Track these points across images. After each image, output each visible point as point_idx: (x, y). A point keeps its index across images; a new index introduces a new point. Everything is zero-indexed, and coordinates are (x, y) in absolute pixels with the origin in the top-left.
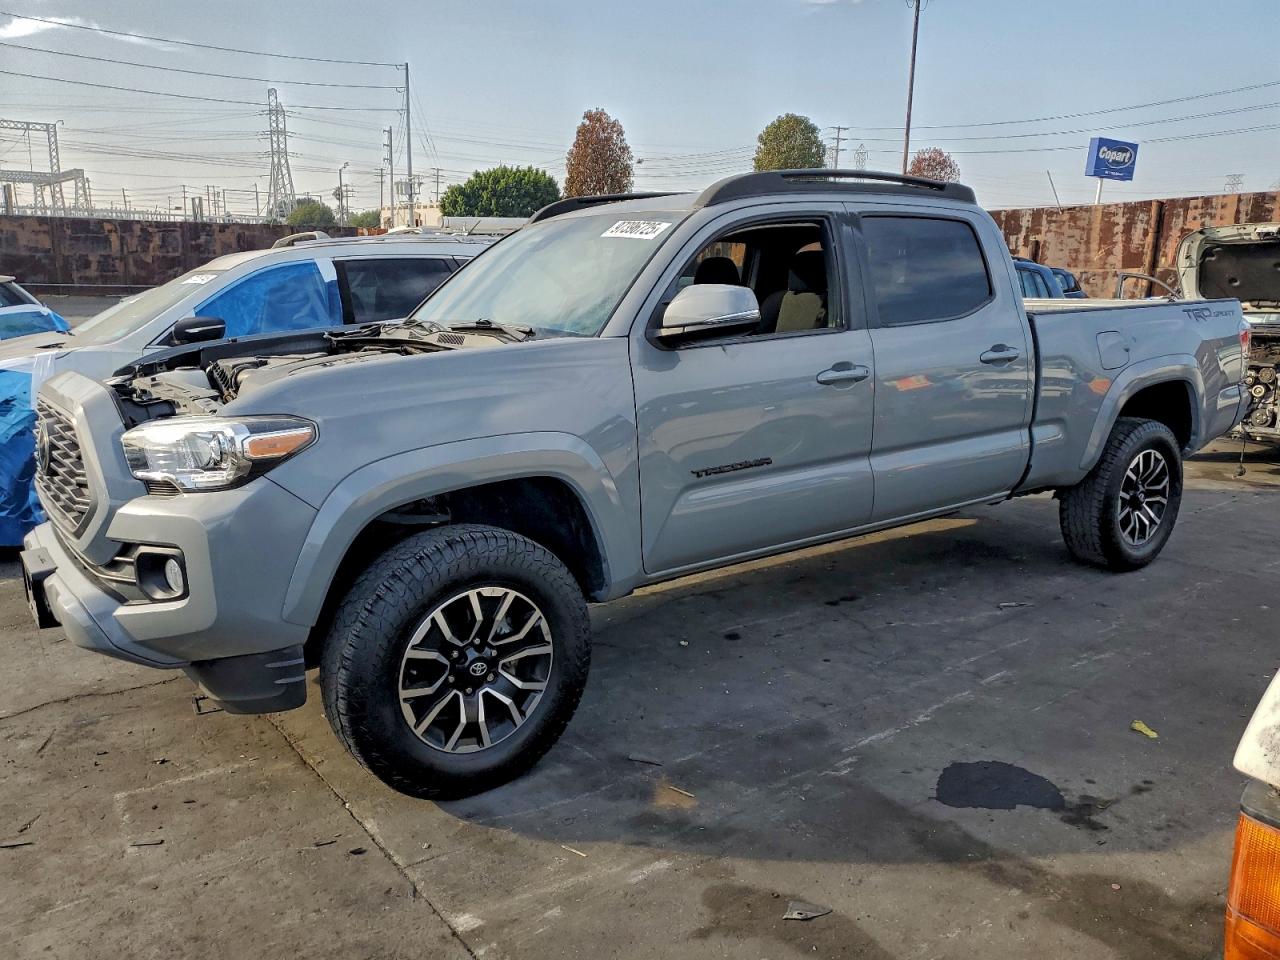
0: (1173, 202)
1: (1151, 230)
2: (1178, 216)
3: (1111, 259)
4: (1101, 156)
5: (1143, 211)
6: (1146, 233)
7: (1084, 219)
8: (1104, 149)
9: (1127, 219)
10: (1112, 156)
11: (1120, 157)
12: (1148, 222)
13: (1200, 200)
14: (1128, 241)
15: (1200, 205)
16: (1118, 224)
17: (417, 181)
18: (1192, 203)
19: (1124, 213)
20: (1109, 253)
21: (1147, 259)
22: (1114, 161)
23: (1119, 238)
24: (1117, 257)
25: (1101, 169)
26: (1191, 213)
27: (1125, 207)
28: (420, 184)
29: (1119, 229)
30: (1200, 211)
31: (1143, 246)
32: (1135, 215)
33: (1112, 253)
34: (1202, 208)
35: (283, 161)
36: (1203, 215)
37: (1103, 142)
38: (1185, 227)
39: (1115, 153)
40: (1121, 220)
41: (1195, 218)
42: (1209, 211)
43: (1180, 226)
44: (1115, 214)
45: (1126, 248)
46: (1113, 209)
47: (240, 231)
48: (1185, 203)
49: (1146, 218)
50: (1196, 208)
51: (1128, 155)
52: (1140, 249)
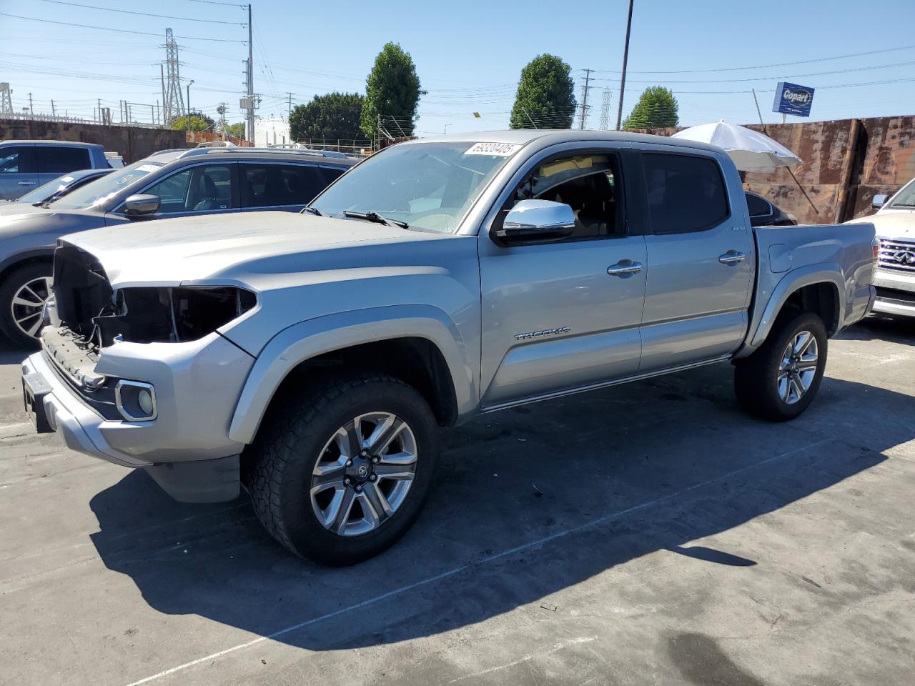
0: (873, 122)
1: (849, 147)
2: (877, 135)
3: (809, 175)
4: (785, 96)
5: (842, 130)
6: (844, 151)
7: (785, 137)
8: (788, 91)
9: (826, 137)
10: (794, 97)
11: (800, 98)
12: (846, 141)
13: (900, 120)
14: (826, 158)
15: (899, 124)
16: (817, 142)
17: (256, 98)
18: (892, 123)
19: (823, 131)
20: (807, 169)
21: (844, 177)
22: (795, 101)
23: (818, 155)
24: (815, 173)
25: (784, 107)
26: (890, 133)
27: (824, 125)
28: (259, 101)
29: (818, 146)
30: (899, 130)
31: (841, 163)
32: (834, 133)
33: (810, 170)
34: (902, 127)
35: (176, 84)
36: (902, 135)
37: (787, 86)
38: (884, 146)
39: (795, 95)
40: (820, 137)
41: (894, 137)
42: (908, 130)
43: (879, 145)
44: (815, 132)
45: (823, 166)
46: (813, 128)
47: (82, 130)
48: (885, 122)
49: (845, 136)
50: (895, 127)
51: (806, 97)
52: (839, 166)
